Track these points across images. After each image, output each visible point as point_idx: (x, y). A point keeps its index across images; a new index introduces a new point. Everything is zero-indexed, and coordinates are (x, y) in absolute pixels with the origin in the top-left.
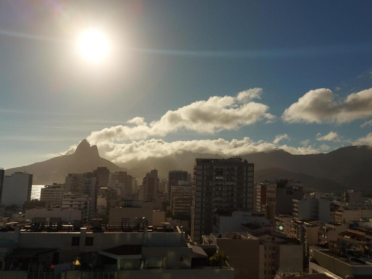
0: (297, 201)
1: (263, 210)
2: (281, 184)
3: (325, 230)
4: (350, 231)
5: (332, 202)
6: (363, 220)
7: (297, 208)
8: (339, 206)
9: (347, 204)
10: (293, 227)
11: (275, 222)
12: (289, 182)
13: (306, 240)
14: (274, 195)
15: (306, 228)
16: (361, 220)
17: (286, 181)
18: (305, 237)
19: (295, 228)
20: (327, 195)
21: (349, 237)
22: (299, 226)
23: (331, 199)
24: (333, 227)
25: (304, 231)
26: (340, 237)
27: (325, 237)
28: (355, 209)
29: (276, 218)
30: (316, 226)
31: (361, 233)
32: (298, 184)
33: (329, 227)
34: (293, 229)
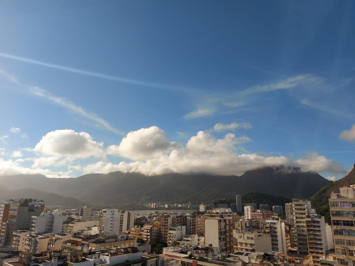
0: (35, 217)
1: (3, 227)
2: (25, 203)
3: (54, 240)
4: (72, 239)
5: (70, 216)
6: (88, 229)
7: (34, 223)
8: (74, 219)
9: (81, 217)
10: (28, 241)
11: (13, 237)
12: (33, 201)
13: (37, 251)
14: (16, 213)
15: (38, 240)
16: (86, 229)
17: (31, 200)
18: (37, 248)
19: (29, 241)
20: (68, 211)
21: (70, 244)
22: (33, 239)
23: (70, 214)
24: (60, 237)
25: (36, 243)
26: (64, 245)
27: (52, 246)
28: (84, 221)
29: (14, 233)
30: (48, 237)
31: (80, 240)
32: (41, 203)
33: (58, 238)
34: (27, 242)
